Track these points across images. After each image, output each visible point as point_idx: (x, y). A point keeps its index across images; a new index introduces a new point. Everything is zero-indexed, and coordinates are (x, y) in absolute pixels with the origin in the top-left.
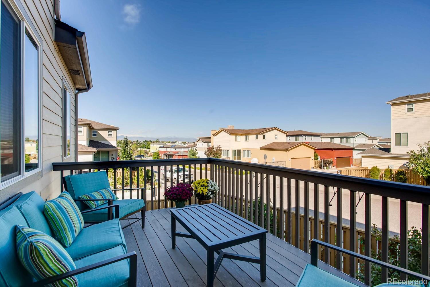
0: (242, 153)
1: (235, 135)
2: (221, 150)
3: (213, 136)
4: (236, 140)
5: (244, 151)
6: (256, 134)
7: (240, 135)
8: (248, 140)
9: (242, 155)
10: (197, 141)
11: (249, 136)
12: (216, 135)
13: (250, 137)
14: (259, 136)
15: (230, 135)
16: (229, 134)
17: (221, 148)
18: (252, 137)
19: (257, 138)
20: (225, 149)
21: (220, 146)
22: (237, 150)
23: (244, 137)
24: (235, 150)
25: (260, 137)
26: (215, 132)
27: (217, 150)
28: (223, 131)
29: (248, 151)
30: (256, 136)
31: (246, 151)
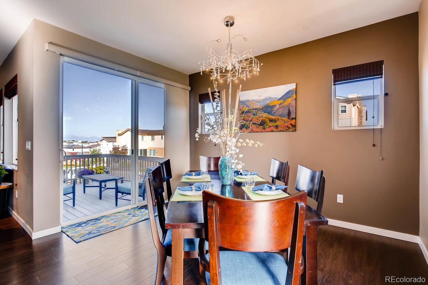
0: (148, 152)
1: (141, 135)
2: (127, 150)
3: (119, 136)
4: (143, 139)
5: (150, 150)
6: (161, 135)
7: (146, 135)
8: (154, 140)
9: (148, 154)
10: (101, 141)
13: (156, 137)
14: (163, 136)
17: (127, 148)
18: (158, 138)
19: (162, 139)
22: (144, 150)
23: (150, 137)
24: (142, 150)
26: (120, 132)
27: (122, 149)
28: (128, 131)
29: (154, 150)
30: (161, 136)
31: (152, 150)
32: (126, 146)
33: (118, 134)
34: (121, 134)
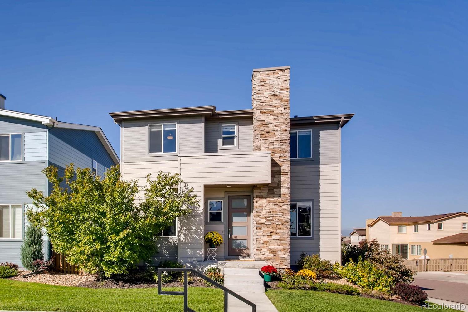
0: (410, 249)
1: (397, 225)
2: (379, 245)
3: (369, 227)
4: (399, 231)
5: (412, 246)
6: (427, 223)
7: (406, 225)
8: (418, 231)
9: (409, 251)
10: (352, 235)
11: (419, 225)
12: (372, 226)
13: (420, 227)
14: (431, 225)
15: (390, 225)
16: (388, 224)
17: (378, 243)
18: (423, 228)
19: (429, 229)
20: (383, 243)
21: (375, 239)
22: (401, 245)
24: (399, 245)
25: (435, 226)
26: (371, 222)
27: (371, 244)
28: (380, 221)
29: (417, 246)
30: (428, 225)
31: (414, 246)
32: (376, 241)
33: (368, 225)
34: (371, 225)
